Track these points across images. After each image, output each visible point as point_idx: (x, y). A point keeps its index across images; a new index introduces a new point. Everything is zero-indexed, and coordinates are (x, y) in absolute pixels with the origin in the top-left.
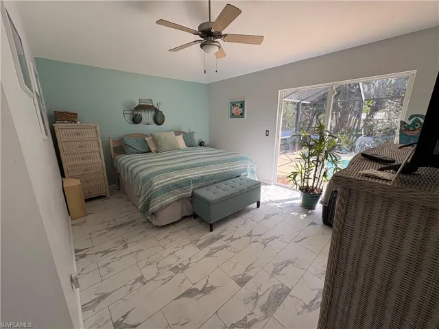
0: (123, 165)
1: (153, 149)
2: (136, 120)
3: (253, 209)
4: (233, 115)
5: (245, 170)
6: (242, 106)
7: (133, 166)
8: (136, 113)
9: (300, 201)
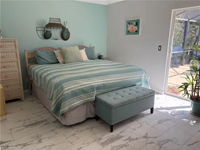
0: (37, 73)
1: (60, 60)
2: (47, 36)
3: (147, 115)
4: (128, 32)
5: (140, 80)
6: (137, 24)
7: (46, 74)
8: (47, 29)
9: (190, 109)
